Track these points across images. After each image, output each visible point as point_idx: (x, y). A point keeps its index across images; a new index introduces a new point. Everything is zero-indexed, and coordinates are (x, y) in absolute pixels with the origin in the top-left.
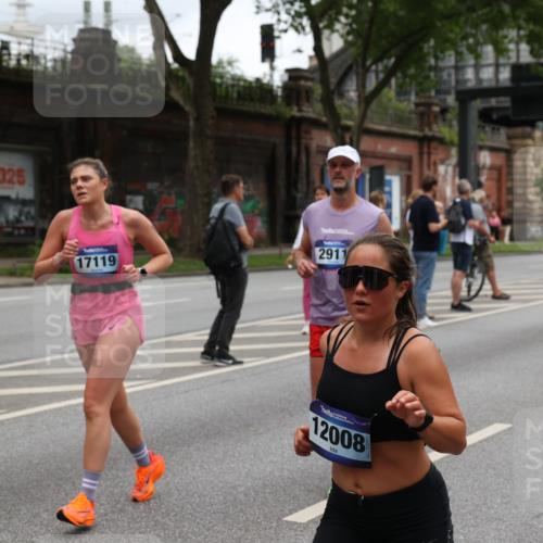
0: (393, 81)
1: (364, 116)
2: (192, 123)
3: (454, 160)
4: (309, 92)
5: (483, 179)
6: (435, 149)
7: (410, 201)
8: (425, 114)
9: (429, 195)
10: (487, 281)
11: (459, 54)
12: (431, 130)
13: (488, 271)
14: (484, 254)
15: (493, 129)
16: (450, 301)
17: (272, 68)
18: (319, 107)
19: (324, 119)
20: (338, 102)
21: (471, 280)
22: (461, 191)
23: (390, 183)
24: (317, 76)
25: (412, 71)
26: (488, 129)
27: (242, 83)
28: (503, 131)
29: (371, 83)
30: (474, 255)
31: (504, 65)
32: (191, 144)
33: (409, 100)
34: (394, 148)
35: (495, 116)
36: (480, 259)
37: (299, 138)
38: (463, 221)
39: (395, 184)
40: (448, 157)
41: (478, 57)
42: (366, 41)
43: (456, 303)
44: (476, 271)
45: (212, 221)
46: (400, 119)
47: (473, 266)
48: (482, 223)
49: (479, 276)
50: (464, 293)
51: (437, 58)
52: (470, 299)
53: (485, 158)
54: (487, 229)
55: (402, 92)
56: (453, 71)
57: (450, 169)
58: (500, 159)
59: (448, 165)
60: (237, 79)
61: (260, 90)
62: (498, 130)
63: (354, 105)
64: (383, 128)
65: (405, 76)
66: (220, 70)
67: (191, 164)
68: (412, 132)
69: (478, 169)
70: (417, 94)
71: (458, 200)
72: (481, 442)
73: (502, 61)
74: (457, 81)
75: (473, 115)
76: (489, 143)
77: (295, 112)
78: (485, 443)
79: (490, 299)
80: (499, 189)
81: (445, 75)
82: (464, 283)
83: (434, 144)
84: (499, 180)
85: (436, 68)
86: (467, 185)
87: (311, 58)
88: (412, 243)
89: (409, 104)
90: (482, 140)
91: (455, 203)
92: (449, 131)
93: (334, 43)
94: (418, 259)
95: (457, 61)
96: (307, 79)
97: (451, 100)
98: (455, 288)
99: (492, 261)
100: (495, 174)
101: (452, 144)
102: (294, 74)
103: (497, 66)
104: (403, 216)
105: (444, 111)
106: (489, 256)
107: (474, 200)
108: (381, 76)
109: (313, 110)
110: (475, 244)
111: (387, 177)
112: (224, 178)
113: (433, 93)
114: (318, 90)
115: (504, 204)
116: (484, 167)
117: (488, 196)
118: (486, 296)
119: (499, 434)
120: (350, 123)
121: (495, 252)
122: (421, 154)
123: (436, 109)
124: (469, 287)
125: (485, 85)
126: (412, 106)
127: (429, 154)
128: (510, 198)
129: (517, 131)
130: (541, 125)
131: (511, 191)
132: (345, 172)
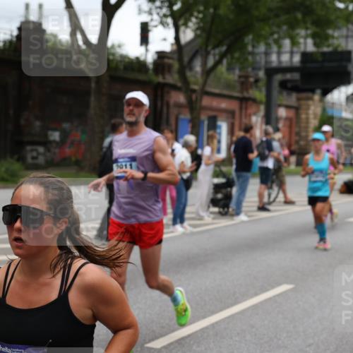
0: (225, 61)
1: (205, 83)
2: (93, 85)
3: (262, 112)
4: (170, 67)
5: (281, 125)
6: (250, 105)
7: (234, 139)
8: (244, 83)
9: (248, 135)
11: (268, 45)
12: (248, 93)
13: (281, 185)
14: (280, 174)
15: (288, 93)
16: (257, 204)
17: (147, 50)
18: (176, 76)
19: (179, 84)
20: (188, 74)
21: (271, 191)
22: (267, 133)
23: (220, 127)
24: (176, 56)
25: (237, 55)
26: (285, 93)
27: (127, 60)
28: (294, 96)
29: (211, 62)
30: (273, 174)
31: (297, 53)
32: (92, 99)
33: (234, 74)
34: (224, 105)
35: (289, 85)
36: (277, 177)
37: (162, 97)
38: (267, 152)
39: (224, 127)
40: (258, 111)
41: (280, 47)
42: (208, 34)
43: (261, 206)
44: (274, 185)
45: (104, 150)
46: (228, 85)
47: (273, 182)
48: (279, 154)
49: (276, 189)
50: (266, 200)
51: (253, 46)
52: (270, 203)
53: (282, 112)
54: (282, 158)
55: (230, 68)
56: (263, 56)
57: (260, 119)
58: (292, 113)
59: (258, 116)
60: (124, 57)
61: (138, 65)
62: (291, 94)
63: (199, 76)
64: (217, 91)
65: (232, 58)
66: (112, 51)
67: (92, 112)
68: (236, 94)
69: (277, 120)
70: (240, 70)
71: (264, 139)
72: (274, 296)
73: (295, 50)
74: (266, 62)
75: (276, 84)
76: (285, 102)
77: (160, 79)
78: (277, 297)
80: (290, 133)
81: (258, 58)
82: (266, 193)
83: (250, 103)
84: (290, 127)
85: (252, 54)
86: (270, 129)
87: (172, 45)
88: (234, 167)
89: (234, 76)
90: (281, 101)
91: (262, 141)
92: (259, 94)
93: (188, 35)
94: (238, 177)
95: (266, 49)
96: (169, 58)
97: (261, 74)
98: (261, 196)
99: (284, 179)
100: (288, 123)
101: (261, 102)
102: (161, 55)
103: (292, 53)
104: (229, 149)
105: (257, 81)
106: (283, 176)
107: (274, 139)
108: (217, 57)
109: (172, 78)
110: (274, 168)
111: (219, 123)
112: (113, 121)
113: (250, 69)
114: (176, 66)
115: (293, 142)
116: (281, 118)
117: (284, 137)
118: (280, 202)
119: (286, 291)
120: (196, 87)
121: (287, 173)
122: (241, 108)
123: (252, 80)
124: (269, 195)
125: (284, 65)
126: (236, 78)
127: (246, 109)
128: (297, 138)
129: (304, 95)
130: (319, 91)
131: (298, 134)
132: (136, 111)
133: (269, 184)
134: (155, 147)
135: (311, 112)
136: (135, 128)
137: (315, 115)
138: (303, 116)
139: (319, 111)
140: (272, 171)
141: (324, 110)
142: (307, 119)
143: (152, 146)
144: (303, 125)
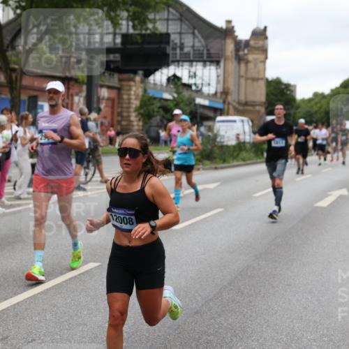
3: (84, 94)
5: (102, 106)
6: (73, 86)
10: (97, 171)
13: (98, 164)
14: (96, 154)
15: (110, 74)
21: (87, 170)
22: (82, 114)
26: (107, 74)
28: (116, 76)
30: (89, 154)
31: (118, 34)
35: (112, 66)
36: (94, 157)
40: (81, 91)
43: (77, 185)
44: (91, 165)
47: (89, 162)
48: (96, 134)
49: (92, 168)
50: (82, 179)
52: (86, 183)
53: (104, 93)
57: (82, 99)
58: (114, 94)
59: (81, 96)
62: (113, 75)
69: (99, 100)
73: (118, 31)
76: (107, 83)
78: (82, 276)
79: (99, 183)
80: (113, 113)
83: (72, 83)
84: (113, 107)
86: (85, 109)
90: (103, 81)
98: (77, 175)
99: (101, 159)
100: (110, 103)
101: (83, 83)
103: (115, 34)
106: (99, 156)
107: (90, 119)
110: (90, 148)
111: (40, 103)
115: (115, 122)
116: (103, 99)
118: (97, 181)
119: (91, 269)
121: (103, 153)
124: (86, 175)
127: (69, 89)
128: (119, 118)
129: (125, 76)
130: (141, 72)
131: (120, 114)
132: (55, 96)
133: (85, 164)
134: (71, 122)
135: (132, 93)
136: (55, 108)
137: (137, 95)
138: (125, 97)
139: (140, 91)
140: (89, 151)
141: (145, 90)
142: (129, 99)
143: (69, 121)
144: (125, 105)
